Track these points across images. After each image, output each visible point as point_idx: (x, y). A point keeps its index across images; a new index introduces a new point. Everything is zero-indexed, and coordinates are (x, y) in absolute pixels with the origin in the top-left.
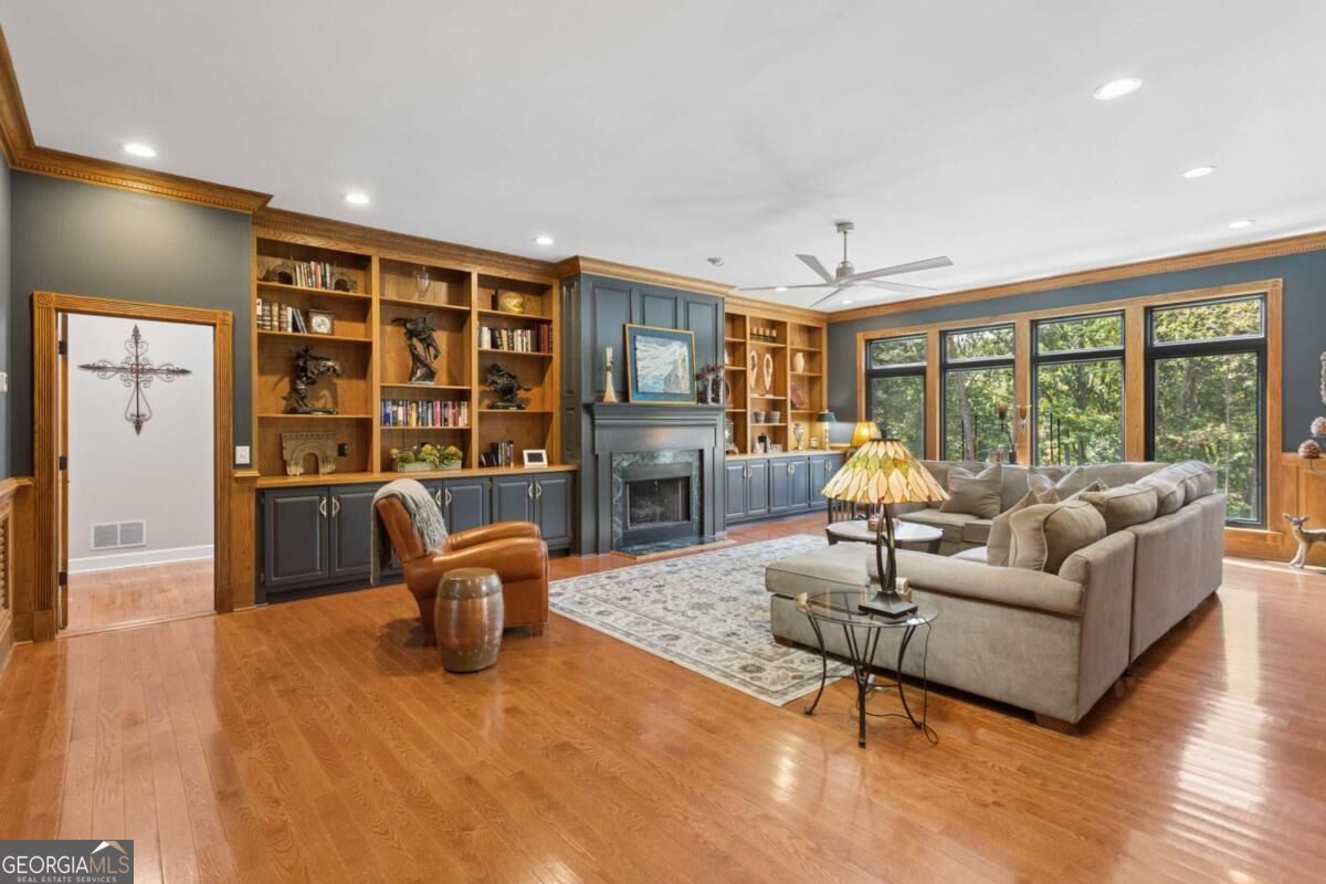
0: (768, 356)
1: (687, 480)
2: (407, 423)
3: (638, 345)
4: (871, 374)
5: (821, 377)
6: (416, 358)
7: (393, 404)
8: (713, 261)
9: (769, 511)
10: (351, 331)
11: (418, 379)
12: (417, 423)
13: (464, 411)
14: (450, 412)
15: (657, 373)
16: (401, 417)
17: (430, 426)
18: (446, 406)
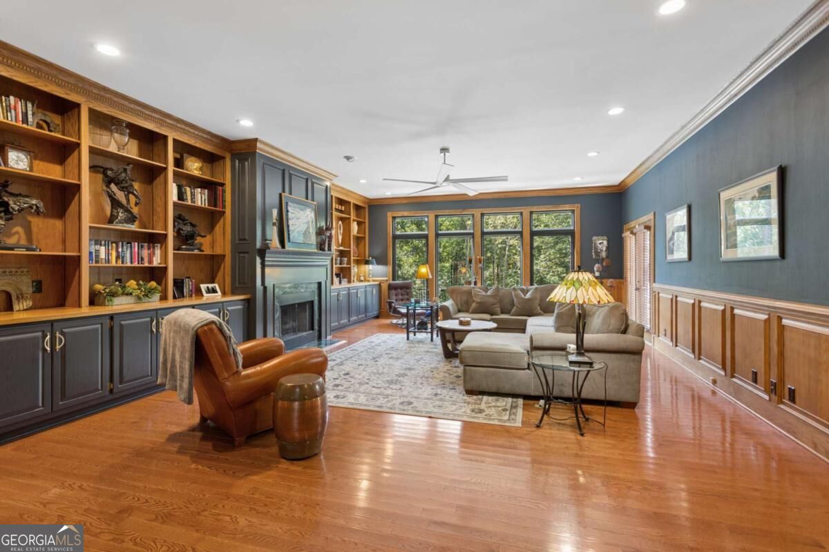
0: (340, 222)
1: (312, 303)
2: (108, 261)
3: (289, 209)
4: (395, 237)
5: (365, 237)
6: (115, 203)
7: (96, 244)
8: (348, 158)
9: (349, 321)
10: (52, 172)
11: (120, 222)
12: (116, 262)
13: (158, 252)
14: (145, 253)
15: (299, 229)
16: (103, 255)
17: (129, 264)
18: (142, 247)
